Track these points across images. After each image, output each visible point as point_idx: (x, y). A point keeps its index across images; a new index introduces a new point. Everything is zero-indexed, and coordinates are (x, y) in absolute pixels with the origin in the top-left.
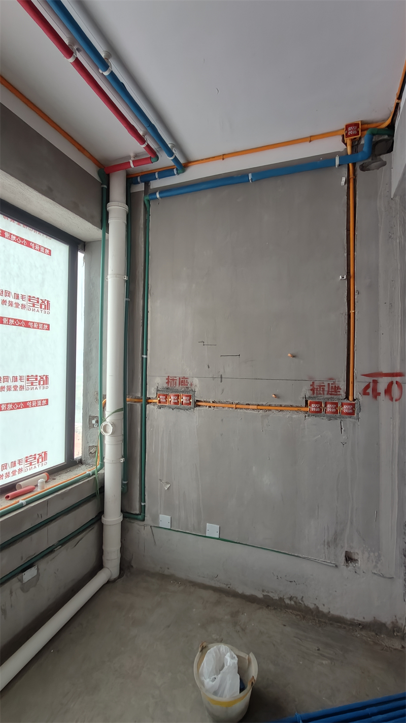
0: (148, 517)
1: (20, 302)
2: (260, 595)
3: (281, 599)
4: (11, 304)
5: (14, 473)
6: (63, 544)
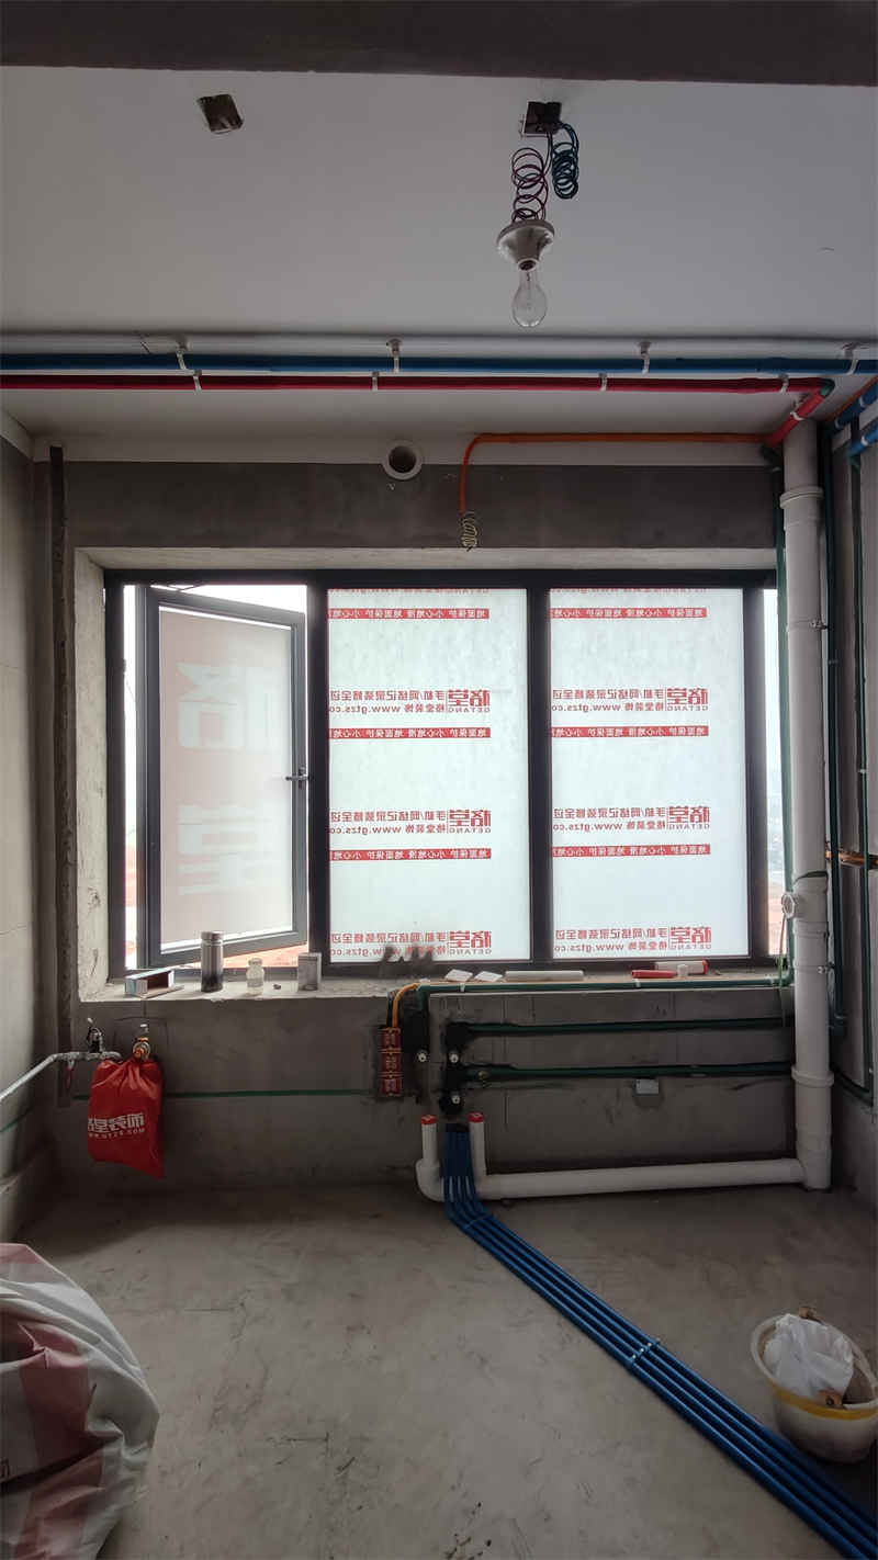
1: (654, 700)
4: (639, 707)
5: (653, 945)
6: (709, 1075)
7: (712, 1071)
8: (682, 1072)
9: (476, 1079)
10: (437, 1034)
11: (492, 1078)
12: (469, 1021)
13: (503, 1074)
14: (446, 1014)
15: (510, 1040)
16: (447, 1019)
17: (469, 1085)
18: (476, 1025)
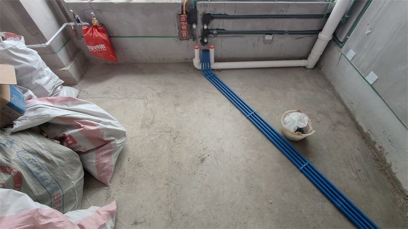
0: (344, 47)
2: (365, 130)
3: (375, 143)
6: (290, 34)
7: (291, 33)
8: (282, 33)
9: (212, 33)
10: (199, 18)
11: (218, 33)
12: (211, 13)
13: (222, 32)
14: (203, 10)
15: (225, 21)
16: (203, 12)
17: (211, 35)
18: (214, 14)
